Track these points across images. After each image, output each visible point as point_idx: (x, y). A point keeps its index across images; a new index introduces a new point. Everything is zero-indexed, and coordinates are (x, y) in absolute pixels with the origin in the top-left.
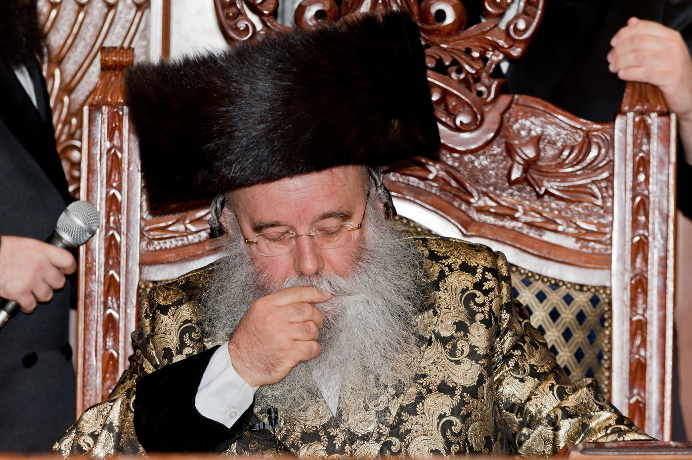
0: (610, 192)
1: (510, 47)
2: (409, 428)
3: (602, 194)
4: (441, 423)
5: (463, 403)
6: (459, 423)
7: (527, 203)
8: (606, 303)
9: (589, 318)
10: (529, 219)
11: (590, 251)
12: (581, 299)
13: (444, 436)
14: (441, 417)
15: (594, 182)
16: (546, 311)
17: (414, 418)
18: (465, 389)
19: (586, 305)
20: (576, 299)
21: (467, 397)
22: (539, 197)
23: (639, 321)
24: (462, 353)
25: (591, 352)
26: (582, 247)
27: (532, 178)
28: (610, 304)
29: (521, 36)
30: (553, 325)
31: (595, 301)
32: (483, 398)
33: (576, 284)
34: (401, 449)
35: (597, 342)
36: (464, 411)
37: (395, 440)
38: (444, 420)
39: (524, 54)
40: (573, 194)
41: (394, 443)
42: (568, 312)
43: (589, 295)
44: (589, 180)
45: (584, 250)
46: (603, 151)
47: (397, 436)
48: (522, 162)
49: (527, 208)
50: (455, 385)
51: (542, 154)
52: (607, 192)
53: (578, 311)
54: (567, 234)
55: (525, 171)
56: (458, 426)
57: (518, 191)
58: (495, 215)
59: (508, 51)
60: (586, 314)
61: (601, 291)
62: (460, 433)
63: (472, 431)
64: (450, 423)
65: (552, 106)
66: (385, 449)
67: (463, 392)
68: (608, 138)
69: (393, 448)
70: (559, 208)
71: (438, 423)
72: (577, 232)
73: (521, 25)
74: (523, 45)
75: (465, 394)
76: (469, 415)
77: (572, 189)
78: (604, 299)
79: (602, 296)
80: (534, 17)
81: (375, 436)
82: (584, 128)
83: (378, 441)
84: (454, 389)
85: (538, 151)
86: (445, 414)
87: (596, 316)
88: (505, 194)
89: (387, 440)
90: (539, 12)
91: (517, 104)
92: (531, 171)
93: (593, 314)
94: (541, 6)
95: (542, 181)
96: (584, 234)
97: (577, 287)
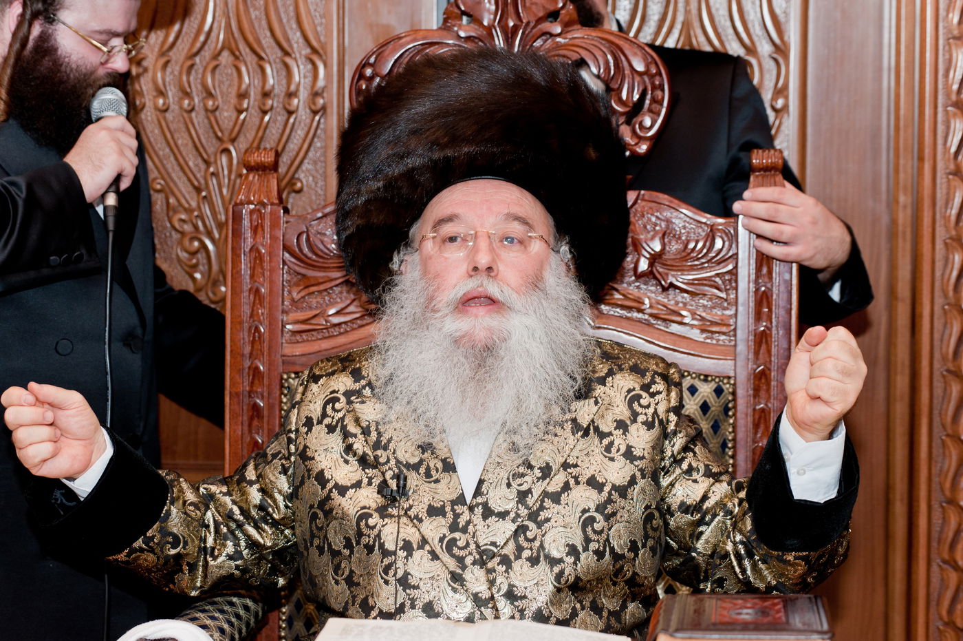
0: (734, 284)
1: (636, 144)
2: (550, 516)
3: (725, 286)
4: (583, 518)
5: (609, 501)
6: (602, 520)
7: (653, 295)
8: (730, 393)
9: (713, 409)
10: (655, 311)
11: (714, 342)
12: (705, 390)
13: (584, 532)
14: (584, 511)
15: (717, 275)
16: (697, 404)
17: (557, 506)
18: (614, 487)
19: (710, 395)
20: (700, 390)
21: (615, 496)
22: (665, 289)
23: (762, 410)
24: (618, 450)
25: (715, 441)
26: (707, 338)
27: (657, 270)
28: (734, 393)
29: (648, 133)
30: (703, 418)
31: (719, 391)
32: (632, 499)
33: (700, 375)
34: (536, 537)
35: (721, 432)
36: (609, 510)
37: (531, 525)
38: (587, 515)
39: (649, 151)
40: (698, 287)
41: (530, 528)
42: (692, 402)
43: (713, 385)
44: (713, 273)
45: (709, 341)
46: (727, 243)
47: (535, 521)
48: (648, 256)
49: (653, 301)
50: (604, 481)
51: (667, 248)
52: (730, 283)
53: (702, 402)
54: (692, 326)
55: (651, 265)
56: (600, 524)
57: (645, 284)
58: (623, 307)
59: (635, 148)
60: (710, 405)
61: (725, 381)
62: (602, 531)
63: (616, 530)
64: (592, 519)
65: (676, 201)
66: (520, 531)
67: (611, 490)
68: (732, 232)
69: (528, 533)
70: (684, 300)
71: (580, 517)
72: (701, 323)
73: (648, 122)
74: (648, 143)
75: (613, 492)
76: (614, 514)
77: (696, 282)
78: (728, 389)
79: (727, 388)
80: (659, 115)
81: (512, 515)
82: (708, 223)
83: (514, 521)
84: (603, 485)
85: (664, 245)
86: (589, 509)
87: (721, 406)
88: (631, 288)
89: (524, 523)
90: (664, 111)
91: (643, 200)
92: (656, 264)
93: (717, 404)
94: (665, 103)
95: (667, 274)
96: (709, 326)
97: (702, 377)
